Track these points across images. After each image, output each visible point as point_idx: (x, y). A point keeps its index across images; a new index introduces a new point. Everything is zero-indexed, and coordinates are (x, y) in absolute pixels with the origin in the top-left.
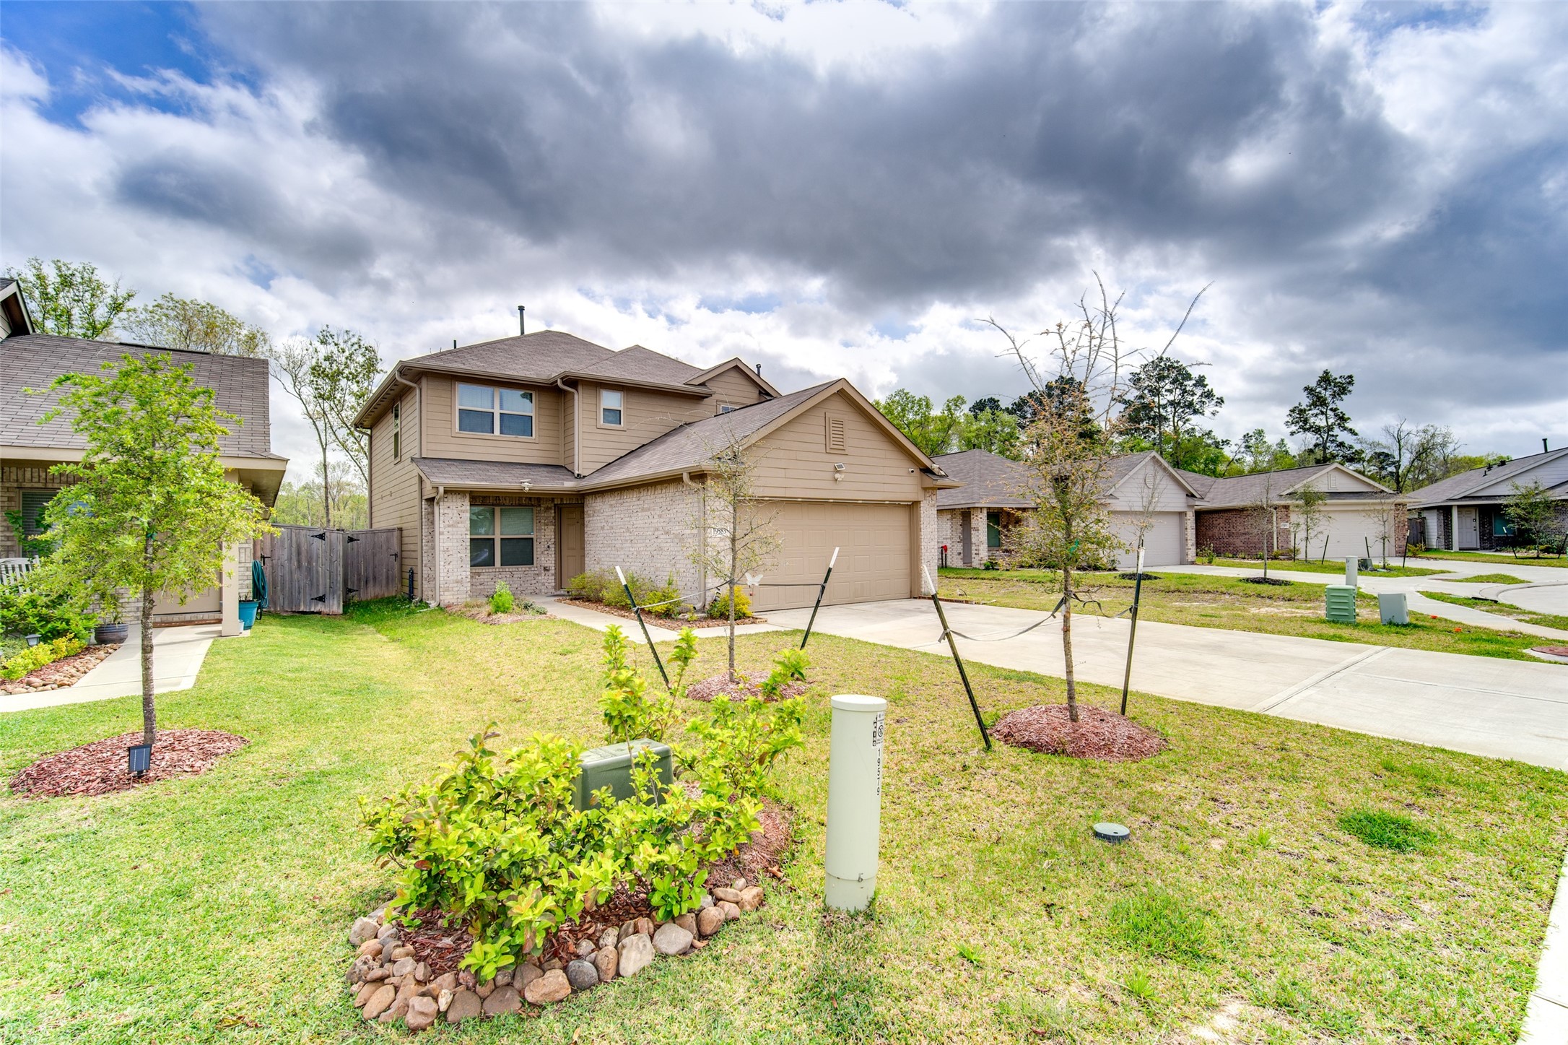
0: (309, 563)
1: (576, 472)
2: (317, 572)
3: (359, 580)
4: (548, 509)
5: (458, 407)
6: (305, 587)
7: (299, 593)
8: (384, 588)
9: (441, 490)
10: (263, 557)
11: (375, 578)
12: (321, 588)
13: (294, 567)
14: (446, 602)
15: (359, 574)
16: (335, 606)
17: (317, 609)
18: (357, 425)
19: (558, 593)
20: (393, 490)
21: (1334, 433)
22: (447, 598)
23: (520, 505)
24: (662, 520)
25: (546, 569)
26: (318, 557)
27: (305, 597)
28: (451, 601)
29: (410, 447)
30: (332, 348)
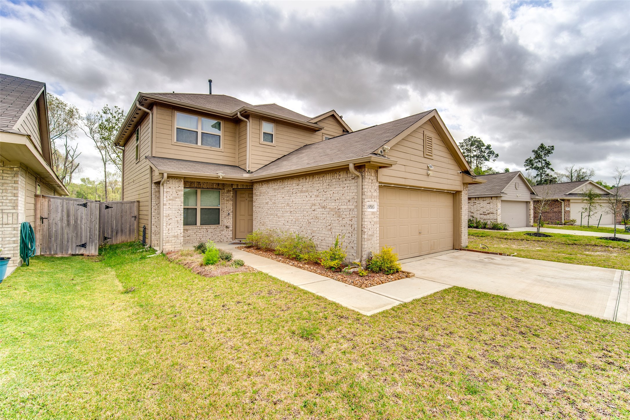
0: (76, 222)
1: (248, 169)
2: (81, 228)
3: (112, 232)
4: (229, 191)
5: (176, 127)
6: (72, 238)
7: (68, 242)
8: (128, 237)
9: (165, 175)
10: (42, 219)
11: (122, 231)
12: (83, 239)
13: (64, 225)
14: (167, 250)
15: (112, 228)
16: (93, 250)
17: (81, 252)
18: (116, 144)
19: (234, 241)
20: (135, 179)
21: (545, 170)
22: (168, 247)
23: (212, 189)
24: (319, 199)
25: (227, 227)
26: (82, 218)
27: (72, 245)
28: (170, 249)
29: (145, 151)
30: (109, 116)
